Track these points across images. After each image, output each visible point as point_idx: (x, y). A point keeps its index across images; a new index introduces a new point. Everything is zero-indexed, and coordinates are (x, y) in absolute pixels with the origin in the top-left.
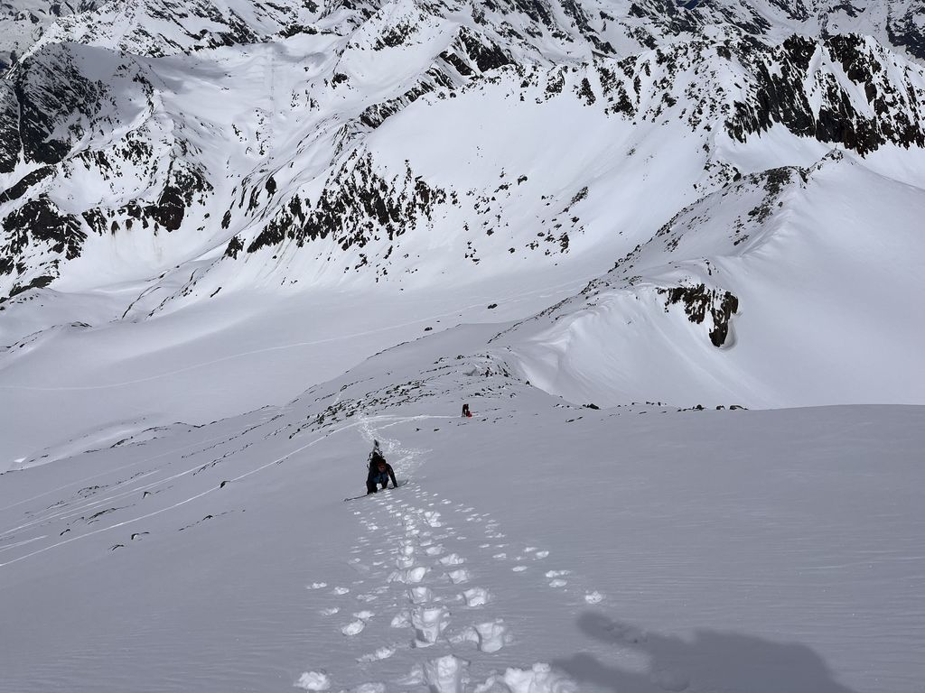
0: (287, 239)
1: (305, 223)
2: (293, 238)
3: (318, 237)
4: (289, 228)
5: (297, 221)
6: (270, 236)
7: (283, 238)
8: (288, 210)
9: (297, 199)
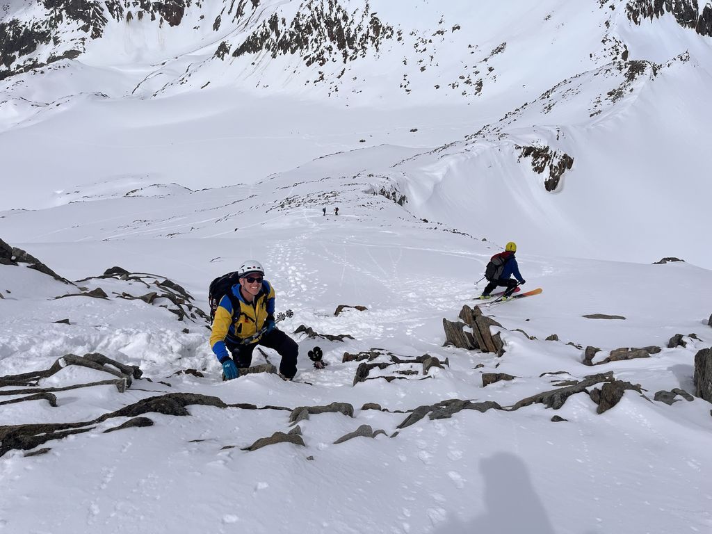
0: (264, 50)
1: (280, 38)
2: (269, 50)
3: (289, 52)
4: (267, 41)
5: (273, 36)
6: (251, 45)
7: (260, 48)
8: (268, 25)
9: (276, 17)
